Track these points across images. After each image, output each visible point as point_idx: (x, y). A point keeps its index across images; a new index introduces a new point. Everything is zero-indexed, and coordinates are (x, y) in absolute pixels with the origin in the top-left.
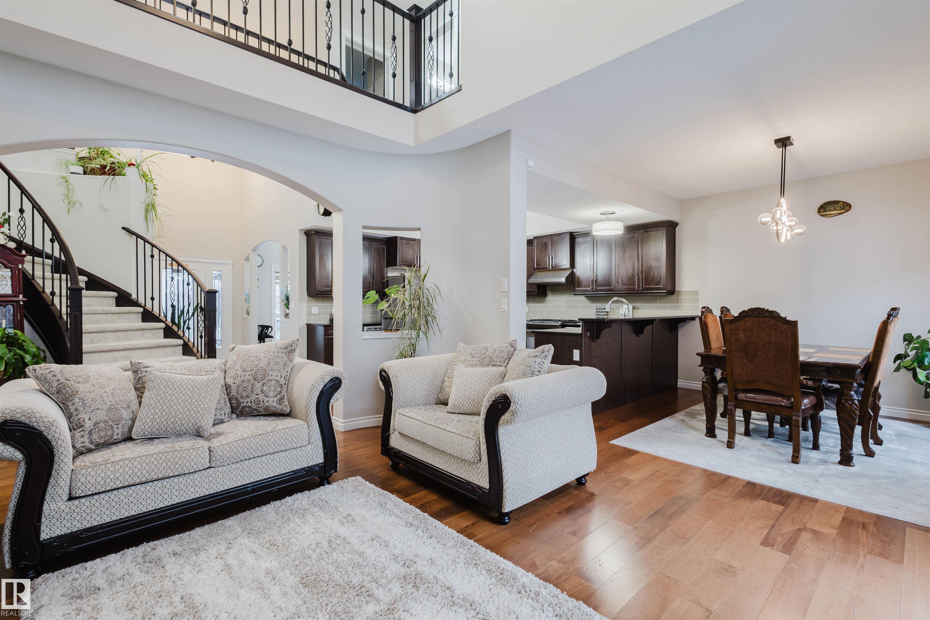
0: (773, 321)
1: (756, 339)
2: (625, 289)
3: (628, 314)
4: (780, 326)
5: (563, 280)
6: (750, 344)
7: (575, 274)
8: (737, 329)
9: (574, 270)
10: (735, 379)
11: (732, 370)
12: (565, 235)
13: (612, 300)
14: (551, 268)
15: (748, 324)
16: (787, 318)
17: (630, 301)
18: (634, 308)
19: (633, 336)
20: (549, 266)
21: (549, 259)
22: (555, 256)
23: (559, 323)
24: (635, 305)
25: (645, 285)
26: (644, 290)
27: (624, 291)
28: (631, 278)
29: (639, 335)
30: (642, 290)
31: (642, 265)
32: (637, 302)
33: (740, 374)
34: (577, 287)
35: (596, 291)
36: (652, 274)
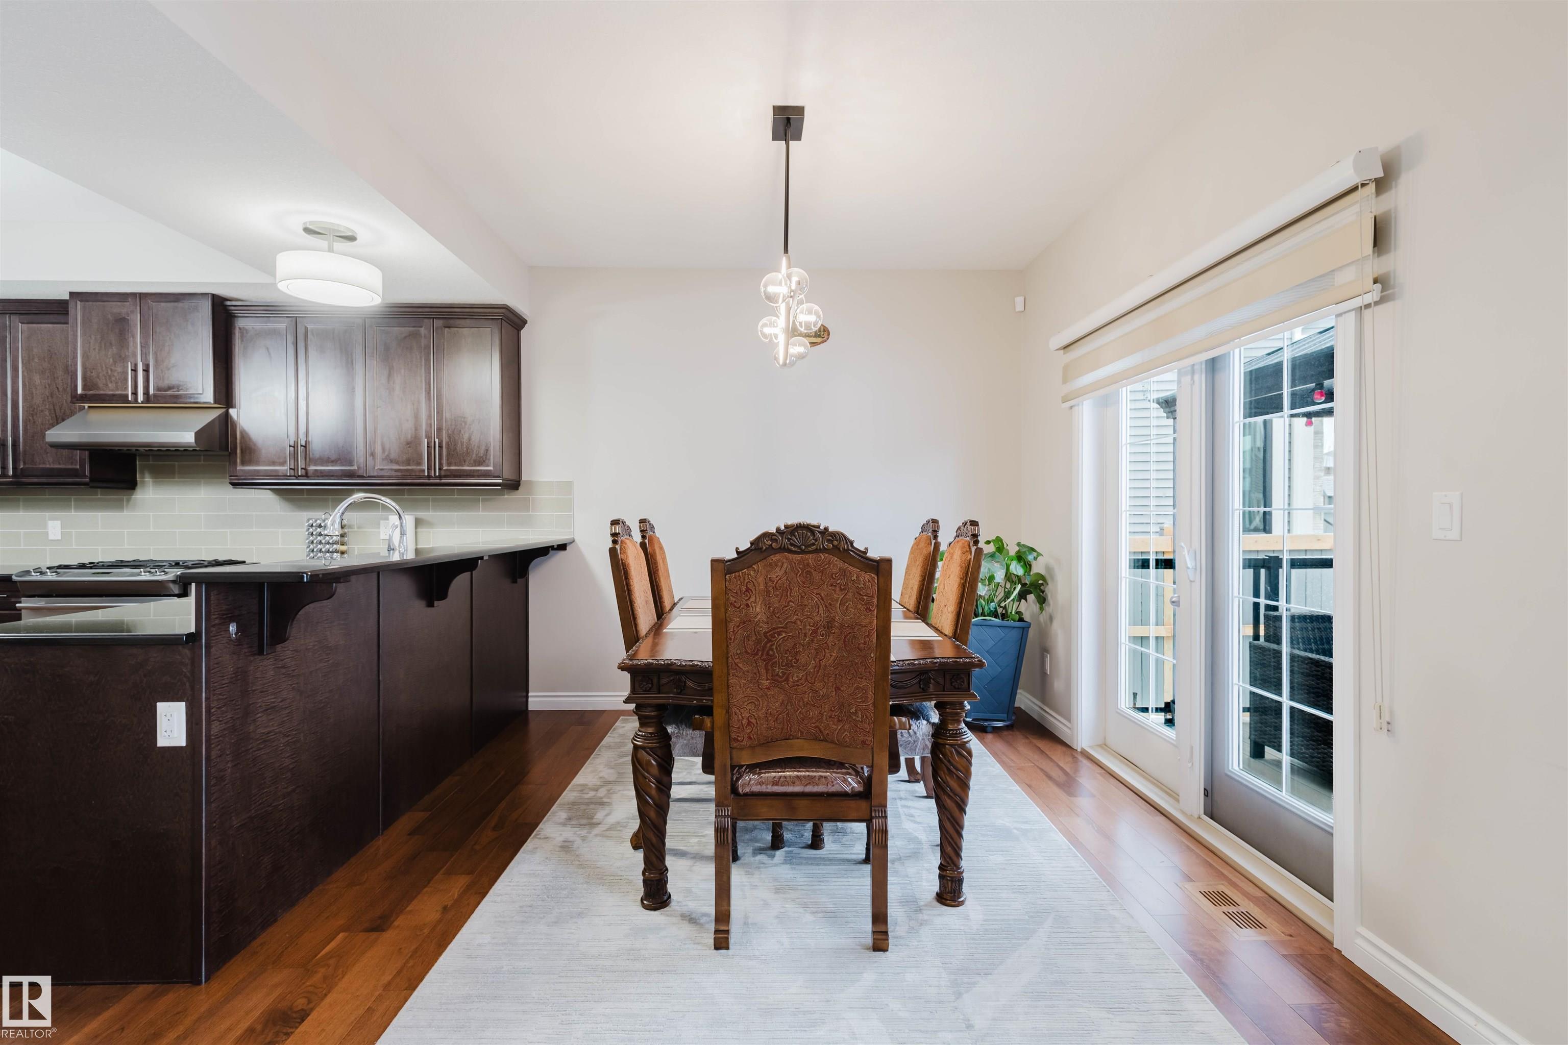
0: (840, 564)
1: (795, 617)
2: (394, 474)
3: (401, 542)
4: (854, 578)
5: (188, 438)
6: (779, 635)
7: (234, 425)
8: (748, 590)
9: (232, 412)
10: (736, 740)
11: (728, 712)
12: (194, 302)
13: (350, 500)
14: (141, 398)
15: (777, 573)
16: (869, 554)
17: (407, 506)
18: (418, 522)
19: (419, 605)
20: (135, 393)
21: (135, 370)
22: (157, 361)
23: (173, 573)
24: (422, 514)
25: (449, 464)
26: (446, 477)
27: (390, 477)
28: (409, 443)
29: (436, 603)
30: (440, 477)
31: (440, 412)
32: (428, 509)
33: (749, 723)
34: (243, 463)
35: (306, 476)
36: (466, 436)
